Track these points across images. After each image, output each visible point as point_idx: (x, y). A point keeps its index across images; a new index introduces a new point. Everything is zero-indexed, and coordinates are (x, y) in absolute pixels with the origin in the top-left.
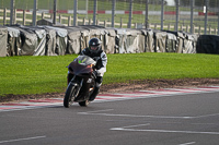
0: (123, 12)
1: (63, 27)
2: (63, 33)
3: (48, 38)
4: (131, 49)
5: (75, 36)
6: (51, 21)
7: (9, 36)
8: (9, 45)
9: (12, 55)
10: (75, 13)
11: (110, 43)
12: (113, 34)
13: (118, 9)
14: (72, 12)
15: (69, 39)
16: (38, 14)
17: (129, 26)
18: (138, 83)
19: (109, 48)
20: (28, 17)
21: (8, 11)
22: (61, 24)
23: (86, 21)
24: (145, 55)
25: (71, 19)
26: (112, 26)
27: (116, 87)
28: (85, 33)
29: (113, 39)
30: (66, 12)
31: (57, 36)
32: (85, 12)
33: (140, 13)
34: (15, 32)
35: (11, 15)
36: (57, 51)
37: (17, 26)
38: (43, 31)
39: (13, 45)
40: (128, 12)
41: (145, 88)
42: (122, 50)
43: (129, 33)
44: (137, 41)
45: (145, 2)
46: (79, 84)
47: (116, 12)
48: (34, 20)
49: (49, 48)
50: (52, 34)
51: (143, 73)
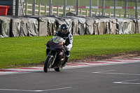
0: (121, 8)
1: (83, 17)
2: (83, 21)
3: (73, 24)
4: (127, 31)
5: (90, 23)
6: (75, 13)
7: (48, 23)
8: (49, 29)
9: (50, 35)
10: (90, 8)
11: (113, 27)
12: (115, 21)
13: (118, 6)
14: (88, 7)
15: (87, 25)
16: (67, 9)
17: (125, 17)
18: (131, 53)
19: (112, 30)
20: (61, 11)
21: (48, 7)
22: (81, 15)
23: (98, 13)
24: (135, 35)
25: (88, 12)
26: (114, 16)
27: (117, 56)
28: (97, 21)
29: (115, 25)
30: (85, 7)
31: (79, 23)
32: (97, 7)
33: (132, 8)
34: (52, 20)
35: (50, 10)
36: (79, 33)
37: (53, 16)
38: (70, 20)
39: (51, 28)
40: (124, 8)
41: (135, 56)
42: (121, 32)
43: (125, 21)
44: (130, 26)
45: (135, 1)
46: (54, 56)
47: (116, 8)
48: (64, 12)
49: (74, 30)
50: (76, 22)
51: (134, 47)
